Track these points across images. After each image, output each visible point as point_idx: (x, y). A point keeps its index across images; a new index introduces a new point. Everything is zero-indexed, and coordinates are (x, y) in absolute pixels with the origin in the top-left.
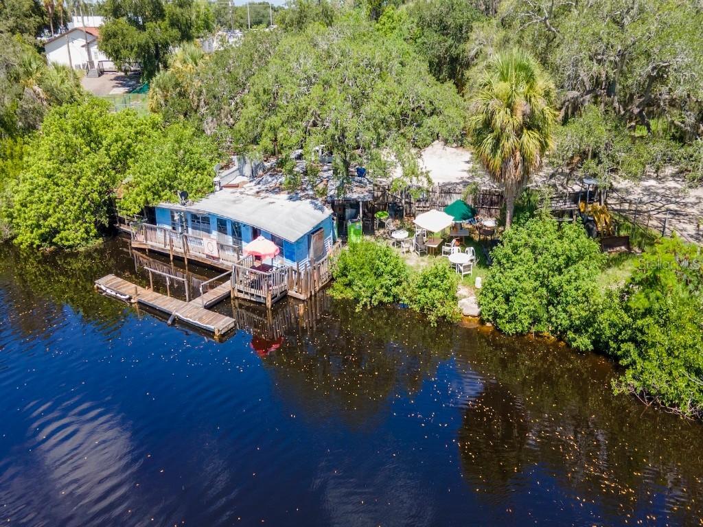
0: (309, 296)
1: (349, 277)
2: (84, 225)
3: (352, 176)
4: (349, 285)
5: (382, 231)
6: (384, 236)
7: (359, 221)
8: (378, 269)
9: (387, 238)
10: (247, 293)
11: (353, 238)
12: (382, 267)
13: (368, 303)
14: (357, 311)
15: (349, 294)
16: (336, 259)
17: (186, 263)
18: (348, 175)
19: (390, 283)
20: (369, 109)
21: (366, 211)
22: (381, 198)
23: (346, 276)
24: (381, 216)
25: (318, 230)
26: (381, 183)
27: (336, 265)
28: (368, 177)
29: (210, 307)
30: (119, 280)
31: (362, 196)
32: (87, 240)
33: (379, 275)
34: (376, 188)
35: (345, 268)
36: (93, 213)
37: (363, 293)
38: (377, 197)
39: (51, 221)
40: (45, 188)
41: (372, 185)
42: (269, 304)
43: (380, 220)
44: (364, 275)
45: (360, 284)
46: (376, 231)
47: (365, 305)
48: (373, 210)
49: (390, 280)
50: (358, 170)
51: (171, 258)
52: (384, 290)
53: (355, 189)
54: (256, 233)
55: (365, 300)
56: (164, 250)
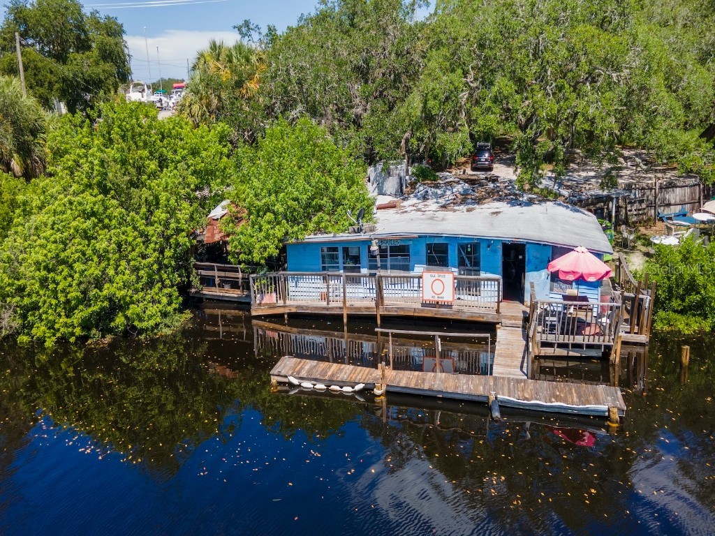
17: (379, 323)
56: (327, 309)
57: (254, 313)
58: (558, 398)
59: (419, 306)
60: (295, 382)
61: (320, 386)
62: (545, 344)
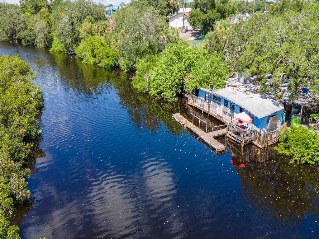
0: (264, 147)
1: (288, 144)
2: (172, 91)
3: (298, 91)
4: (288, 148)
5: (313, 124)
6: (315, 127)
7: (299, 116)
8: (307, 144)
9: (317, 129)
10: (233, 137)
11: (294, 124)
12: (310, 144)
13: (298, 161)
14: (291, 162)
15: (287, 152)
16: (282, 132)
17: (208, 116)
18: (296, 90)
19: (315, 154)
20: (316, 57)
21: (305, 111)
22: (316, 107)
23: (287, 143)
24: (314, 116)
25: (274, 116)
26: (317, 98)
27: (282, 135)
28: (309, 94)
30: (181, 116)
31: (303, 103)
32: (172, 97)
33: (307, 148)
34: (314, 100)
35: (287, 138)
36: (175, 87)
37: (296, 155)
38: (314, 105)
39: (161, 88)
40: (161, 75)
41: (311, 99)
42: (242, 144)
43: (313, 118)
44: (298, 145)
45: (295, 149)
46: (310, 124)
47: (296, 161)
48: (310, 112)
49: (315, 152)
50: (303, 89)
51: (202, 112)
52: (310, 156)
53: (300, 99)
54: (241, 110)
55: (296, 158)
56: (200, 108)
57: (188, 103)
58: (211, 142)
59: (216, 115)
60: (175, 118)
61: (178, 121)
62: (229, 134)
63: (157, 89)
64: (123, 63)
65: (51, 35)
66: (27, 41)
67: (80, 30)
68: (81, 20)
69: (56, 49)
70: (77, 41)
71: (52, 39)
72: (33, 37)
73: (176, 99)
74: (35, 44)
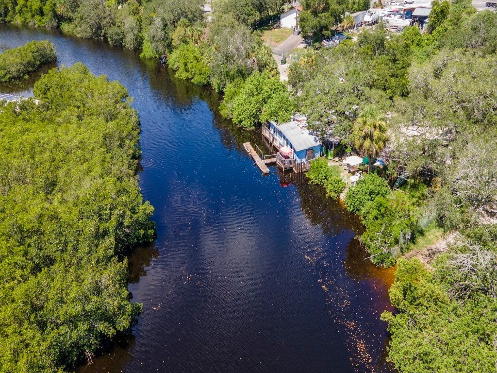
0: (298, 172)
2: (250, 121)
7: (332, 150)
10: (280, 164)
17: (273, 146)
24: (347, 151)
25: (311, 150)
29: (267, 164)
30: (250, 145)
32: (250, 126)
36: (253, 117)
39: (241, 117)
40: (242, 105)
42: (284, 170)
51: (270, 142)
56: (268, 139)
58: (262, 167)
60: (245, 147)
61: (246, 149)
62: (278, 162)
63: (238, 118)
64: (214, 82)
65: (141, 35)
66: (114, 41)
67: (173, 37)
68: (174, 23)
69: (147, 55)
70: (170, 47)
71: (143, 40)
72: (122, 36)
73: (253, 128)
74: (123, 44)
